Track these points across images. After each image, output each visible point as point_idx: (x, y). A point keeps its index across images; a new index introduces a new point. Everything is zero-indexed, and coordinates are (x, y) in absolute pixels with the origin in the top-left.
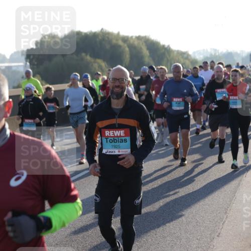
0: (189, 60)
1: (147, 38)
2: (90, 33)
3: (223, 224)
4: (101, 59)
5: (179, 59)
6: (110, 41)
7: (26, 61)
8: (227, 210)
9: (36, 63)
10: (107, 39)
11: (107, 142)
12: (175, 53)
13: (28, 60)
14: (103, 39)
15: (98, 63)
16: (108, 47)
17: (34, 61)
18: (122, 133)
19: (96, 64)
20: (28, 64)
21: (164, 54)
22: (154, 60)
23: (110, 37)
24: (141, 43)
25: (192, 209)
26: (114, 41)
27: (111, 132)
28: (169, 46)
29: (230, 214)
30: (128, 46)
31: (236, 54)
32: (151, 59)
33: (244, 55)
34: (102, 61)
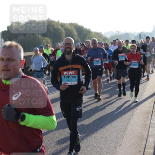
0: (102, 38)
1: (76, 24)
3: (123, 139)
4: (48, 37)
6: (53, 26)
7: (2, 39)
8: (125, 130)
9: (8, 40)
10: (51, 25)
11: (64, 78)
15: (46, 40)
16: (52, 30)
18: (73, 73)
19: (45, 40)
21: (86, 34)
22: (80, 37)
23: (53, 24)
24: (72, 28)
25: (103, 130)
26: (56, 26)
27: (67, 72)
28: (89, 29)
29: (127, 133)
30: (65, 29)
31: (131, 34)
32: (78, 37)
33: (136, 35)
34: (48, 38)
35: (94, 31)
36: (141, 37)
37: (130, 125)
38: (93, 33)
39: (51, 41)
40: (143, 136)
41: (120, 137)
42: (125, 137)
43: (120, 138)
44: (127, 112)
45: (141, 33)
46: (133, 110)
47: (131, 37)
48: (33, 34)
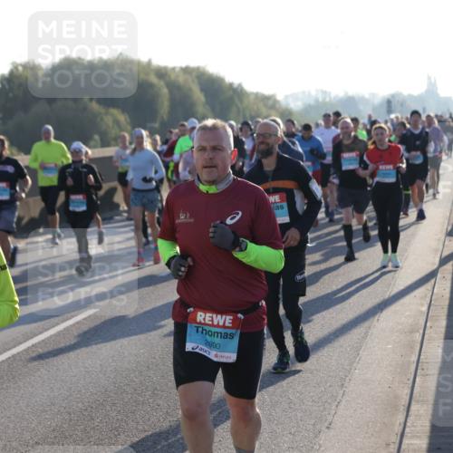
0: (276, 109)
1: (201, 70)
3: (337, 406)
5: (258, 108)
8: (344, 380)
15: (113, 115)
18: (276, 198)
19: (109, 117)
21: (231, 99)
22: (213, 109)
24: (190, 81)
26: (142, 76)
28: (240, 85)
29: (351, 389)
30: (168, 86)
31: (363, 99)
32: (208, 108)
33: (377, 101)
34: (120, 111)
35: (255, 91)
36: (393, 108)
37: (359, 365)
38: (252, 97)
39: (128, 120)
40: (396, 397)
41: (329, 401)
42: (343, 403)
43: (330, 404)
44: (350, 330)
45: (393, 96)
46: (366, 324)
47: (361, 107)
48: (75, 100)
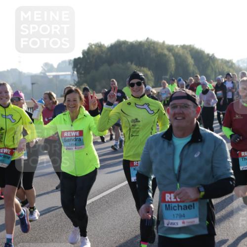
1: (192, 46)
2: (136, 42)
5: (223, 67)
6: (155, 50)
7: (74, 70)
9: (83, 72)
10: (152, 48)
12: (220, 61)
13: (76, 69)
14: (149, 49)
15: (144, 72)
16: (153, 55)
17: (81, 70)
20: (75, 73)
21: (209, 62)
22: (199, 68)
23: (155, 46)
24: (186, 52)
26: (159, 50)
28: (213, 55)
30: (174, 55)
32: (195, 67)
34: (147, 69)
39: (152, 74)
